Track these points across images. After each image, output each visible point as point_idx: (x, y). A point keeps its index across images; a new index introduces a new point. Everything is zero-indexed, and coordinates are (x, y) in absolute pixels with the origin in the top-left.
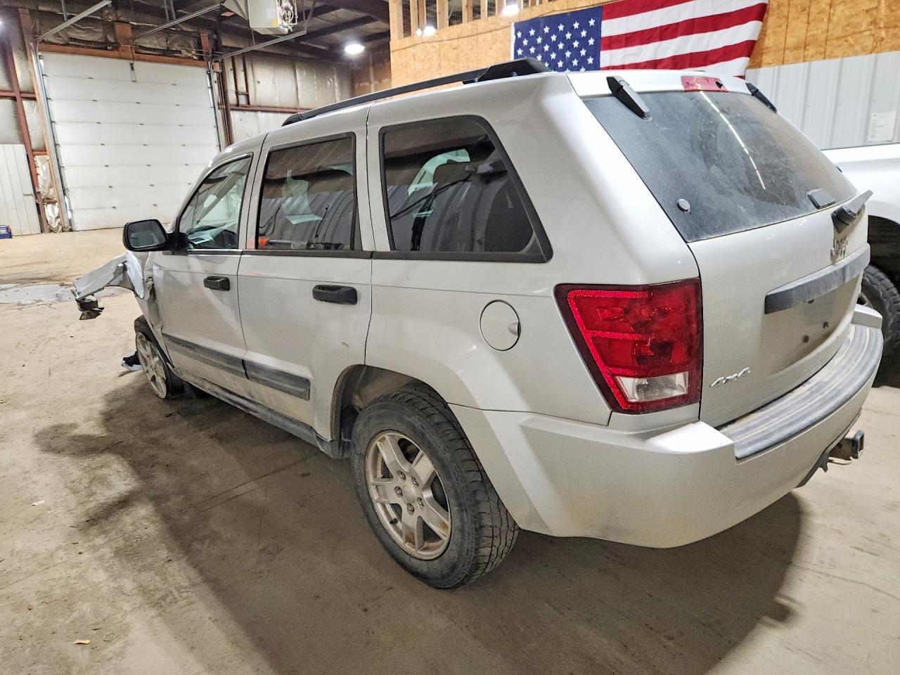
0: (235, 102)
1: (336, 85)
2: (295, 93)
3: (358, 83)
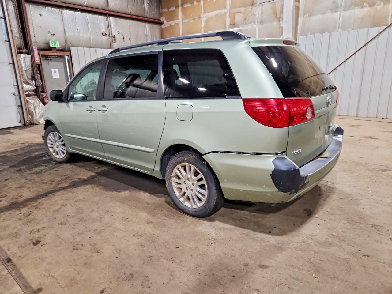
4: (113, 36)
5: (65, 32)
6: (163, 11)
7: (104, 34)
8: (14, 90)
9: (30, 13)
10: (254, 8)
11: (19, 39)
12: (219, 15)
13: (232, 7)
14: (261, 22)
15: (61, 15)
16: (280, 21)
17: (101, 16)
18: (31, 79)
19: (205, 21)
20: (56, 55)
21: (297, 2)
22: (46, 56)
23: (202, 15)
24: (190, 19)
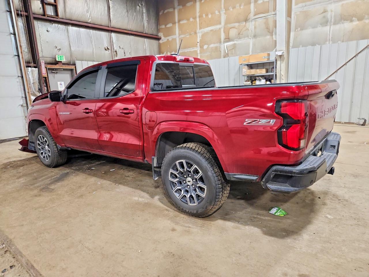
0: (41, 11)
1: (144, 11)
2: (106, 12)
3: (162, 11)
4: (115, 50)
5: (70, 47)
6: (161, 27)
7: (107, 49)
8: (22, 102)
9: (38, 29)
10: (247, 24)
11: (27, 53)
12: (215, 30)
13: (226, 23)
14: (255, 36)
15: (67, 31)
16: (272, 35)
17: (103, 32)
18: (38, 92)
19: (201, 36)
20: (62, 69)
21: (289, 17)
22: (53, 69)
23: (198, 31)
24: (186, 35)
